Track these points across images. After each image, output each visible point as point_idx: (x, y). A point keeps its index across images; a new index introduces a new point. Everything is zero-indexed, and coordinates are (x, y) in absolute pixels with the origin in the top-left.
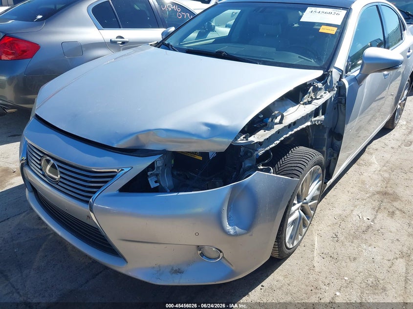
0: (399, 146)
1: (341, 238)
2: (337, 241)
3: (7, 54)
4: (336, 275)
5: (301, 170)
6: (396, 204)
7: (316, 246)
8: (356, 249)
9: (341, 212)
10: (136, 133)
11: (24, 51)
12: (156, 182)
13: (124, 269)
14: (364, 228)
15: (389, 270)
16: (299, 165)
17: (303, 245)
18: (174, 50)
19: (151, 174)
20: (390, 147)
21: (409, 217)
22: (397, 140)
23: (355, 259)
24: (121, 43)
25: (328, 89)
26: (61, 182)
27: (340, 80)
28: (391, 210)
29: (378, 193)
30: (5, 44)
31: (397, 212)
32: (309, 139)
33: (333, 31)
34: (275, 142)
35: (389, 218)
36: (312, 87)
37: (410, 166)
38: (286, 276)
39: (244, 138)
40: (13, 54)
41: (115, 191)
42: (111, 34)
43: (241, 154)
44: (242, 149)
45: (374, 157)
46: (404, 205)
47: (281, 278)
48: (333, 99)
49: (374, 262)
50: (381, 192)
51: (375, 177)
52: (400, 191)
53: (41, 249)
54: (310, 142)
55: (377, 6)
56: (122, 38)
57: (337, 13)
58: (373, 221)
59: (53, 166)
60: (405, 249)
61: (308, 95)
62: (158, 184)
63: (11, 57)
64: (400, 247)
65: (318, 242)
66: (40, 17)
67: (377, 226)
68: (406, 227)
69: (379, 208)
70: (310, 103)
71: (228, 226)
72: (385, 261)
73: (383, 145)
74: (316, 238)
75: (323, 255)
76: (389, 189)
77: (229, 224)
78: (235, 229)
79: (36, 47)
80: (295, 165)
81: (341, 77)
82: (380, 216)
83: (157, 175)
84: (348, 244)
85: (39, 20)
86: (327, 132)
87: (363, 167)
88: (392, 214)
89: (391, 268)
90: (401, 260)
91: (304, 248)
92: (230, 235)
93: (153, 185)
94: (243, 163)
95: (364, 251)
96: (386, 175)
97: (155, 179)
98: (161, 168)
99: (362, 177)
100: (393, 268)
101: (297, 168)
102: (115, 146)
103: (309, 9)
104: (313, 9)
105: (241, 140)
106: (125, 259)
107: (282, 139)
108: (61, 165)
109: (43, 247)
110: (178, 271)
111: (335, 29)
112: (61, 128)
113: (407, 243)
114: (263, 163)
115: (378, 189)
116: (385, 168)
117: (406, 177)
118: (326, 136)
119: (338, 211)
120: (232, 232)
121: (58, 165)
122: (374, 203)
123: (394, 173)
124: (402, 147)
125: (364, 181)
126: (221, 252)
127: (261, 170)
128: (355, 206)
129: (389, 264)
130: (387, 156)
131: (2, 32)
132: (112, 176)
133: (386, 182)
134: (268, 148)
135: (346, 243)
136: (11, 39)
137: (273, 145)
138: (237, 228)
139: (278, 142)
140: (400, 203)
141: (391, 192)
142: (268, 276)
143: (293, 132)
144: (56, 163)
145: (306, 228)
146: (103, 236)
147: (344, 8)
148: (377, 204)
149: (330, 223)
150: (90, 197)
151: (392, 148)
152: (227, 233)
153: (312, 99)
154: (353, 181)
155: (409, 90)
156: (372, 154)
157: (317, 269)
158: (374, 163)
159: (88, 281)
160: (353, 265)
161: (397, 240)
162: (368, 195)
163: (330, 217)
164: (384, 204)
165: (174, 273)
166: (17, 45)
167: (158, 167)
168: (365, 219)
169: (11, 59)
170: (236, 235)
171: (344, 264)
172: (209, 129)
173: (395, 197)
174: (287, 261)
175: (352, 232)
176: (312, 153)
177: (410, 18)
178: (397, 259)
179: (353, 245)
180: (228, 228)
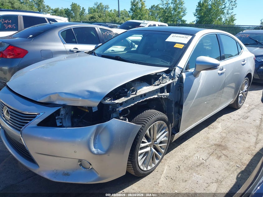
0: (239, 119)
1: (182, 168)
2: (178, 170)
3: (10, 55)
4: (171, 189)
5: (147, 122)
6: (224, 152)
7: (164, 172)
8: (189, 176)
9: (187, 154)
10: (49, 94)
11: (19, 54)
12: (60, 123)
13: (37, 171)
14: (198, 164)
15: (205, 189)
16: (146, 119)
17: (157, 171)
18: (95, 55)
19: (58, 118)
20: (233, 119)
21: (230, 159)
22: (239, 115)
23: (186, 181)
24: (76, 52)
25: (172, 78)
26: (10, 120)
27: (181, 73)
28: (219, 155)
29: (215, 145)
30: (9, 50)
31: (223, 156)
32: (164, 107)
33: (181, 46)
34: (131, 105)
35: (216, 159)
36: (162, 77)
37: (241, 131)
38: (139, 187)
39: (109, 100)
40: (13, 55)
41: (35, 125)
42: (71, 47)
43: (110, 109)
44: (110, 107)
45: (220, 124)
46: (229, 153)
47: (136, 188)
48: (175, 84)
49: (197, 183)
50: (218, 144)
51: (217, 135)
52: (230, 145)
53: (3, 162)
54: (164, 109)
55: (216, 34)
56: (77, 49)
57: (186, 37)
58: (205, 160)
59: (7, 111)
60: (220, 178)
61: (158, 81)
62: (61, 124)
63: (11, 57)
64: (217, 177)
65: (166, 170)
66: (31, 36)
67: (207, 164)
68: (225, 165)
69: (212, 153)
70: (158, 85)
71: (94, 148)
72: (205, 184)
73: (229, 117)
74: (166, 167)
75: (167, 177)
76: (223, 143)
77: (94, 147)
78: (97, 151)
79: (26, 52)
80: (144, 119)
81: (182, 72)
82: (211, 158)
83: (62, 119)
84: (184, 172)
85: (30, 38)
86: (173, 103)
87: (211, 130)
88: (219, 157)
89: (207, 188)
90: (215, 184)
91: (157, 173)
92: (94, 154)
93: (58, 124)
94: (112, 115)
95: (193, 177)
96: (224, 135)
97: (60, 121)
98: (63, 115)
99: (208, 135)
100: (208, 188)
101: (145, 121)
102: (38, 101)
103: (172, 35)
104: (174, 35)
105: (108, 101)
106: (38, 165)
107: (136, 103)
108: (11, 110)
109: (5, 161)
110: (66, 174)
111: (183, 46)
112: (15, 91)
113: (223, 175)
114: (124, 116)
115: (216, 143)
116: (225, 131)
117: (236, 137)
118: (173, 105)
119: (185, 153)
120: (96, 152)
121: (9, 111)
122: (210, 150)
123: (230, 134)
124: (240, 119)
125: (209, 138)
126: (91, 165)
127: (122, 119)
128: (198, 152)
129: (206, 185)
130: (229, 124)
131: (9, 43)
132: (34, 117)
133: (222, 139)
134: (126, 107)
135: (183, 172)
136: (13, 47)
137: (130, 106)
138: (99, 150)
139: (133, 104)
140: (227, 152)
141: (224, 145)
142: (128, 186)
143: (144, 100)
144: (9, 110)
145: (159, 160)
146: (27, 150)
147: (191, 35)
148: (211, 151)
149: (178, 160)
150: (21, 128)
151: (234, 120)
152: (92, 152)
153: (161, 83)
154: (202, 137)
155: (249, 85)
156: (219, 122)
157: (160, 185)
158: (219, 128)
159: (23, 180)
160: (183, 184)
161: (217, 172)
162: (208, 146)
163: (179, 156)
164: (216, 151)
165: (64, 175)
166: (16, 50)
167: (62, 115)
168: (201, 159)
169: (12, 58)
170: (98, 154)
171: (178, 183)
172: (89, 93)
173: (225, 148)
174: (144, 179)
175: (190, 166)
176: (156, 113)
177: (258, 44)
178: (213, 183)
179: (188, 173)
180: (93, 149)
